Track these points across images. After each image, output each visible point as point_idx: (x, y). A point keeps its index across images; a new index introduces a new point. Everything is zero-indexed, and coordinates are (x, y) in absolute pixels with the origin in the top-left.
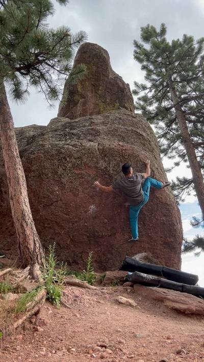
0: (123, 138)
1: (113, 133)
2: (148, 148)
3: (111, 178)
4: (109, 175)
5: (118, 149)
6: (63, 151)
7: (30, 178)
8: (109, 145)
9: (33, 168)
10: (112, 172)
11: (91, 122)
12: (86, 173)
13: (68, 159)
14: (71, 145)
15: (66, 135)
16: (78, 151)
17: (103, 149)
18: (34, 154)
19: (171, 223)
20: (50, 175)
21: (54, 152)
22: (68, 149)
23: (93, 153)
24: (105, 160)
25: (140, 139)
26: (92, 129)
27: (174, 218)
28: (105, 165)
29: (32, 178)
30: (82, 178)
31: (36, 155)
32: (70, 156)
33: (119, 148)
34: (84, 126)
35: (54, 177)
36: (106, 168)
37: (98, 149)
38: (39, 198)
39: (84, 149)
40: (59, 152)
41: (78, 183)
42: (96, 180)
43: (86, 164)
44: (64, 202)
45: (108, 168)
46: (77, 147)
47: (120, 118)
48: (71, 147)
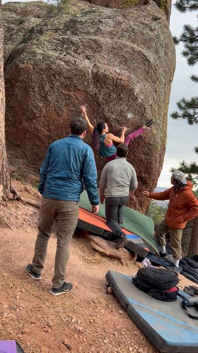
0: (126, 60)
1: (116, 51)
2: (151, 78)
3: (99, 107)
4: (97, 103)
5: (112, 77)
6: (54, 67)
7: (17, 87)
8: (105, 71)
9: (20, 79)
10: (101, 100)
11: (98, 29)
12: (74, 95)
13: (57, 77)
14: (64, 61)
15: (64, 43)
16: (69, 71)
17: (97, 74)
18: (24, 63)
19: (149, 161)
20: (36, 90)
21: (44, 66)
22: (59, 65)
23: (85, 76)
24: (97, 86)
25: (145, 64)
26: (95, 41)
27: (154, 158)
28: (96, 90)
29: (18, 87)
30: (69, 99)
31: (25, 65)
32: (60, 74)
33: (115, 76)
34: (88, 33)
35: (40, 92)
36: (96, 94)
37: (92, 72)
38: (23, 109)
39: (76, 70)
40: (49, 68)
41: (64, 104)
42: (83, 104)
43: (75, 87)
44: (46, 119)
45: (98, 96)
46: (69, 66)
47: (133, 29)
48: (63, 63)
